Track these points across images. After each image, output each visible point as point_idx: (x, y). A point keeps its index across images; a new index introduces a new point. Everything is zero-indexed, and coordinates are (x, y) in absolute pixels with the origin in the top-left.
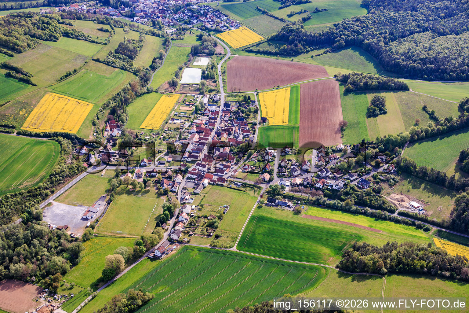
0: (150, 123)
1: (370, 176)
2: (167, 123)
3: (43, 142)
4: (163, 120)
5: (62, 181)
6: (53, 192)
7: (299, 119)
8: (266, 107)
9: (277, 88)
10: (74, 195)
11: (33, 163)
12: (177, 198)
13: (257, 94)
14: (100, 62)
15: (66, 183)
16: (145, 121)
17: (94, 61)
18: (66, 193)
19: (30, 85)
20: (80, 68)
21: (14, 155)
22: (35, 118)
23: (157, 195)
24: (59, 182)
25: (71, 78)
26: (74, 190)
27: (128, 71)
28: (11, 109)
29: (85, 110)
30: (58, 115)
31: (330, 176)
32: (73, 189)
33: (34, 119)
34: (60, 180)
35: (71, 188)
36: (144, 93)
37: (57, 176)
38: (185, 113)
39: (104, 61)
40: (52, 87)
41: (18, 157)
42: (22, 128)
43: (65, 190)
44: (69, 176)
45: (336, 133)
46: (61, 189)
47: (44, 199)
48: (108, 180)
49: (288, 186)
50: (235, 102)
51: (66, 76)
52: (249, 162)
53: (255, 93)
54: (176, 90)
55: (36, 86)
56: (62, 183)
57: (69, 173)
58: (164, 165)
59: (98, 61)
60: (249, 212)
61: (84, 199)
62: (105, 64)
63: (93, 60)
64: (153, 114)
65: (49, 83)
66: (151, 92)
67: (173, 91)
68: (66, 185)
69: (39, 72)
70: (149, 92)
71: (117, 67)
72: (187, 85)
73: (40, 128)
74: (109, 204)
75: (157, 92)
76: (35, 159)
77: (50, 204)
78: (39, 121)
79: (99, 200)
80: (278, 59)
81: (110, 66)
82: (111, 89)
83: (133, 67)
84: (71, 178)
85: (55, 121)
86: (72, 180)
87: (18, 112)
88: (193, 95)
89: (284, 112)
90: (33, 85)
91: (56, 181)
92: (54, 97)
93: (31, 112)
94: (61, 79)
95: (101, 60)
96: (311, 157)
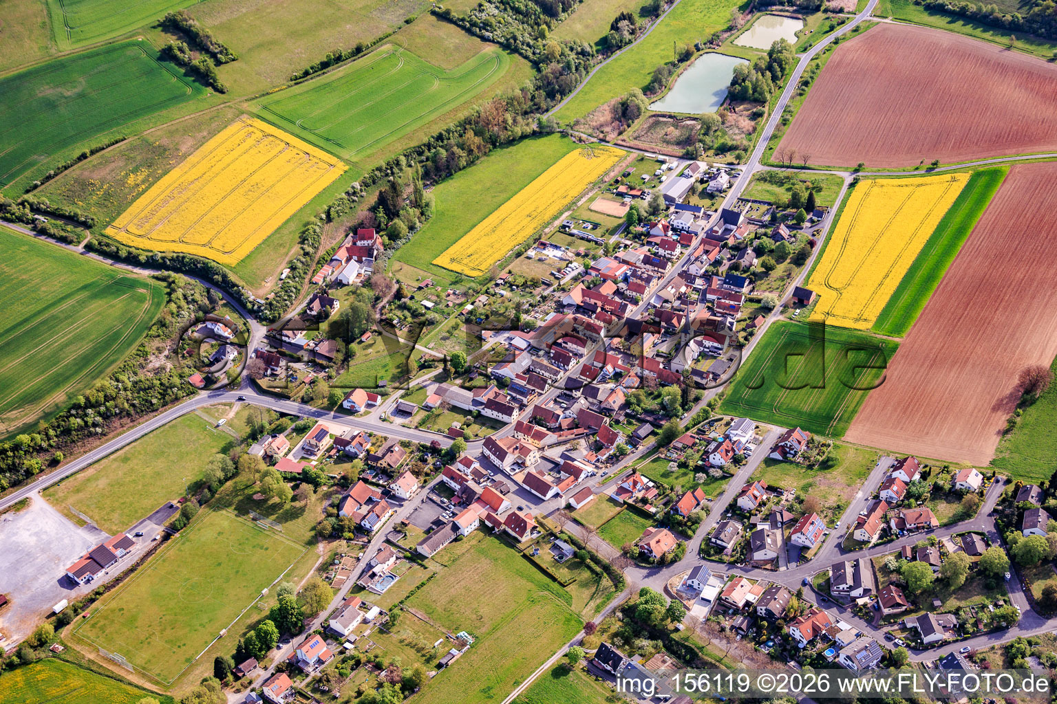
0: (470, 251)
1: (997, 643)
2: (519, 255)
3: (132, 284)
4: (515, 242)
5: (99, 430)
6: (54, 463)
7: (918, 314)
8: (845, 241)
9: (929, 170)
10: (102, 483)
11: (54, 359)
12: (358, 559)
13: (852, 185)
14: (451, 21)
15: (111, 435)
16: (462, 242)
17: (434, 18)
18: (91, 471)
19: (210, 90)
20: (381, 39)
21: (26, 320)
22: (157, 201)
23: (313, 533)
24: (87, 433)
25: (335, 73)
26: (115, 465)
27: (521, 54)
28: (113, 165)
29: (308, 186)
30: (224, 198)
31: (860, 602)
32: (115, 460)
33: (154, 203)
34: (95, 425)
35: (112, 457)
36: (524, 137)
37: (90, 411)
38: (596, 226)
39: (463, 20)
40: (265, 100)
41: (27, 333)
42: (109, 231)
43: (90, 461)
44: (129, 415)
45: (995, 409)
46: (85, 452)
47: (15, 484)
48: (222, 444)
49: (709, 601)
50: (769, 204)
51: (325, 65)
52: (654, 461)
53: (849, 179)
54: (624, 136)
55: (222, 92)
56: (97, 433)
57: (133, 405)
58: (406, 421)
59: (444, 17)
60: (517, 683)
61: (116, 504)
62: (463, 28)
63: (433, 13)
64: (501, 218)
65: (264, 85)
66: (549, 134)
67: (612, 136)
68: (108, 440)
69: (260, 46)
70: (542, 132)
71: (493, 41)
72: (670, 117)
73: (154, 235)
74: (167, 537)
75: (564, 135)
76: (66, 345)
77: (23, 504)
78: (163, 212)
79: (149, 518)
80: (1009, 48)
81: (473, 34)
82: (432, 117)
83: (540, 42)
84: (132, 421)
85: (203, 216)
86: (132, 427)
87: (127, 175)
88: (661, 157)
89: (887, 276)
90: (216, 89)
91: (80, 428)
92: (250, 134)
93: (159, 179)
94: (306, 73)
95: (455, 15)
96: (851, 497)
